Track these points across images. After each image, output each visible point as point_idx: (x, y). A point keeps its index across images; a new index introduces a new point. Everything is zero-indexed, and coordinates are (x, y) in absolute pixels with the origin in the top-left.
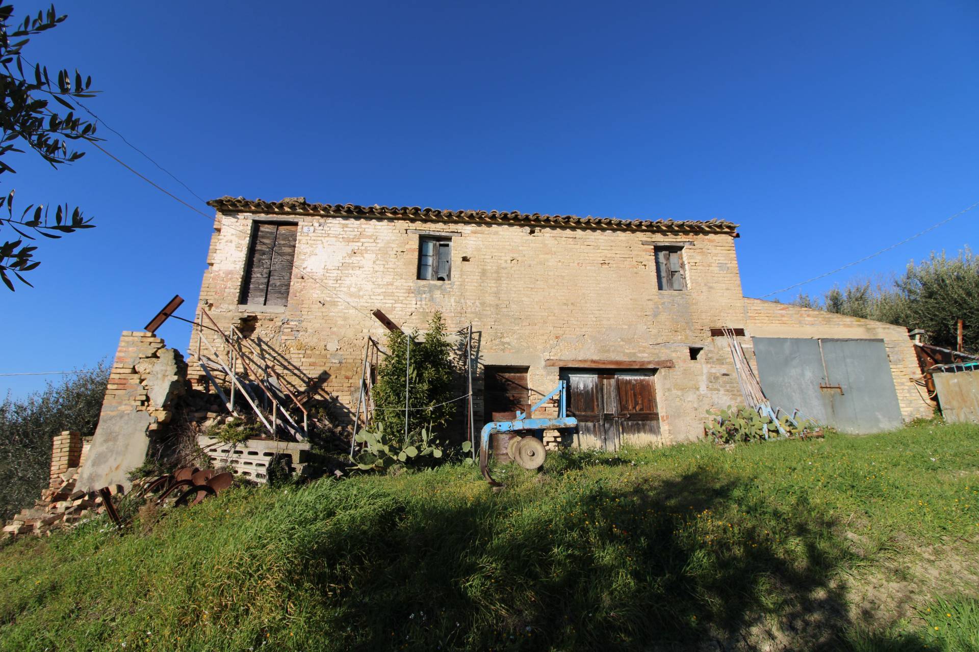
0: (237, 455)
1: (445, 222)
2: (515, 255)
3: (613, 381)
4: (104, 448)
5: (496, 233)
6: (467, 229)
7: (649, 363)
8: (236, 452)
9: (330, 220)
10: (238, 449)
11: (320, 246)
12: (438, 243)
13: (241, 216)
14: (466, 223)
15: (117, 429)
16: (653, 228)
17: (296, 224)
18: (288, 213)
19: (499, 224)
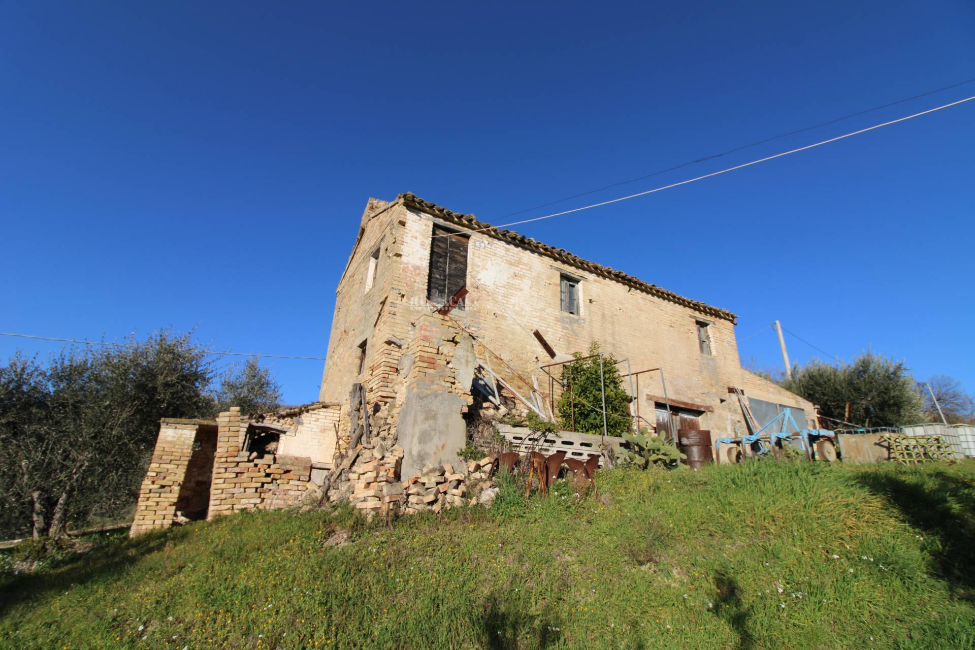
1: (577, 267)
2: (622, 307)
3: (678, 418)
4: (426, 426)
5: (608, 286)
6: (592, 277)
7: (701, 406)
8: (546, 441)
9: (496, 241)
10: (548, 438)
11: (489, 263)
12: (568, 283)
13: (423, 215)
14: (591, 272)
15: (434, 407)
16: (696, 307)
17: (467, 237)
18: (464, 225)
19: (611, 279)
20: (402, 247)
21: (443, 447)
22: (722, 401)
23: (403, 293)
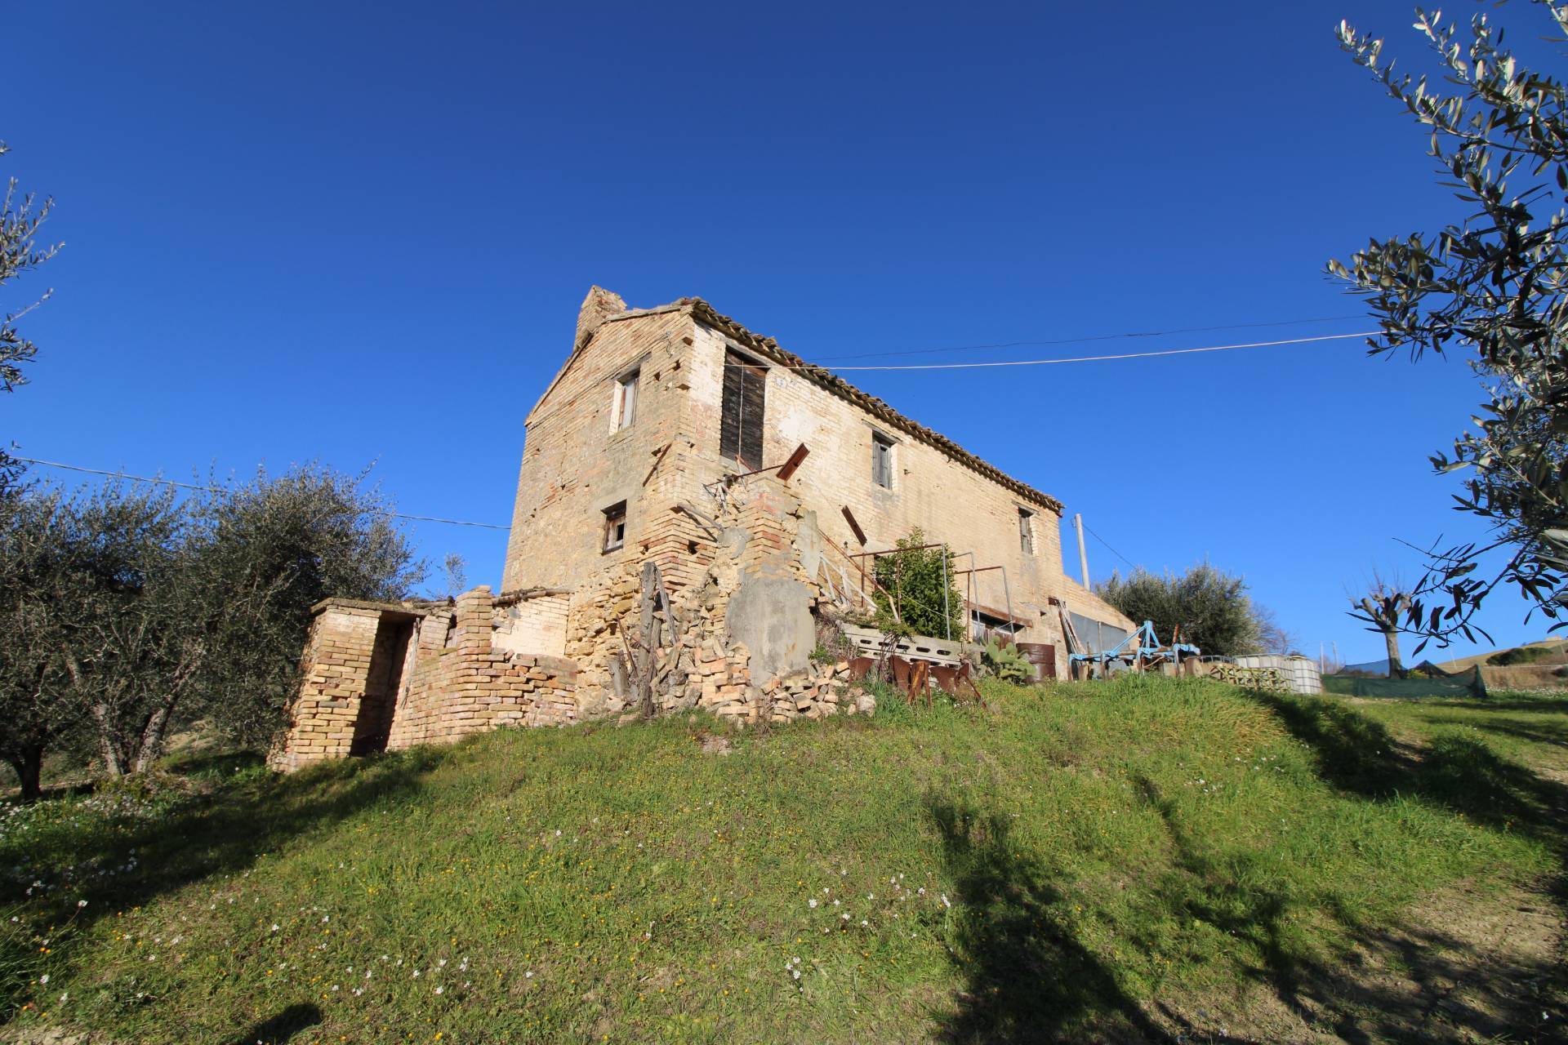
0: (902, 650)
1: (892, 425)
2: (940, 482)
3: (993, 631)
4: (774, 620)
5: (926, 452)
6: (908, 439)
7: (1021, 619)
8: (899, 647)
9: (799, 379)
10: (902, 643)
11: (792, 408)
12: (879, 445)
13: (714, 332)
14: (907, 432)
15: (781, 598)
16: (1020, 491)
17: (766, 370)
18: (762, 353)
19: (929, 444)
20: (690, 376)
21: (793, 647)
22: (1043, 614)
23: (693, 441)
